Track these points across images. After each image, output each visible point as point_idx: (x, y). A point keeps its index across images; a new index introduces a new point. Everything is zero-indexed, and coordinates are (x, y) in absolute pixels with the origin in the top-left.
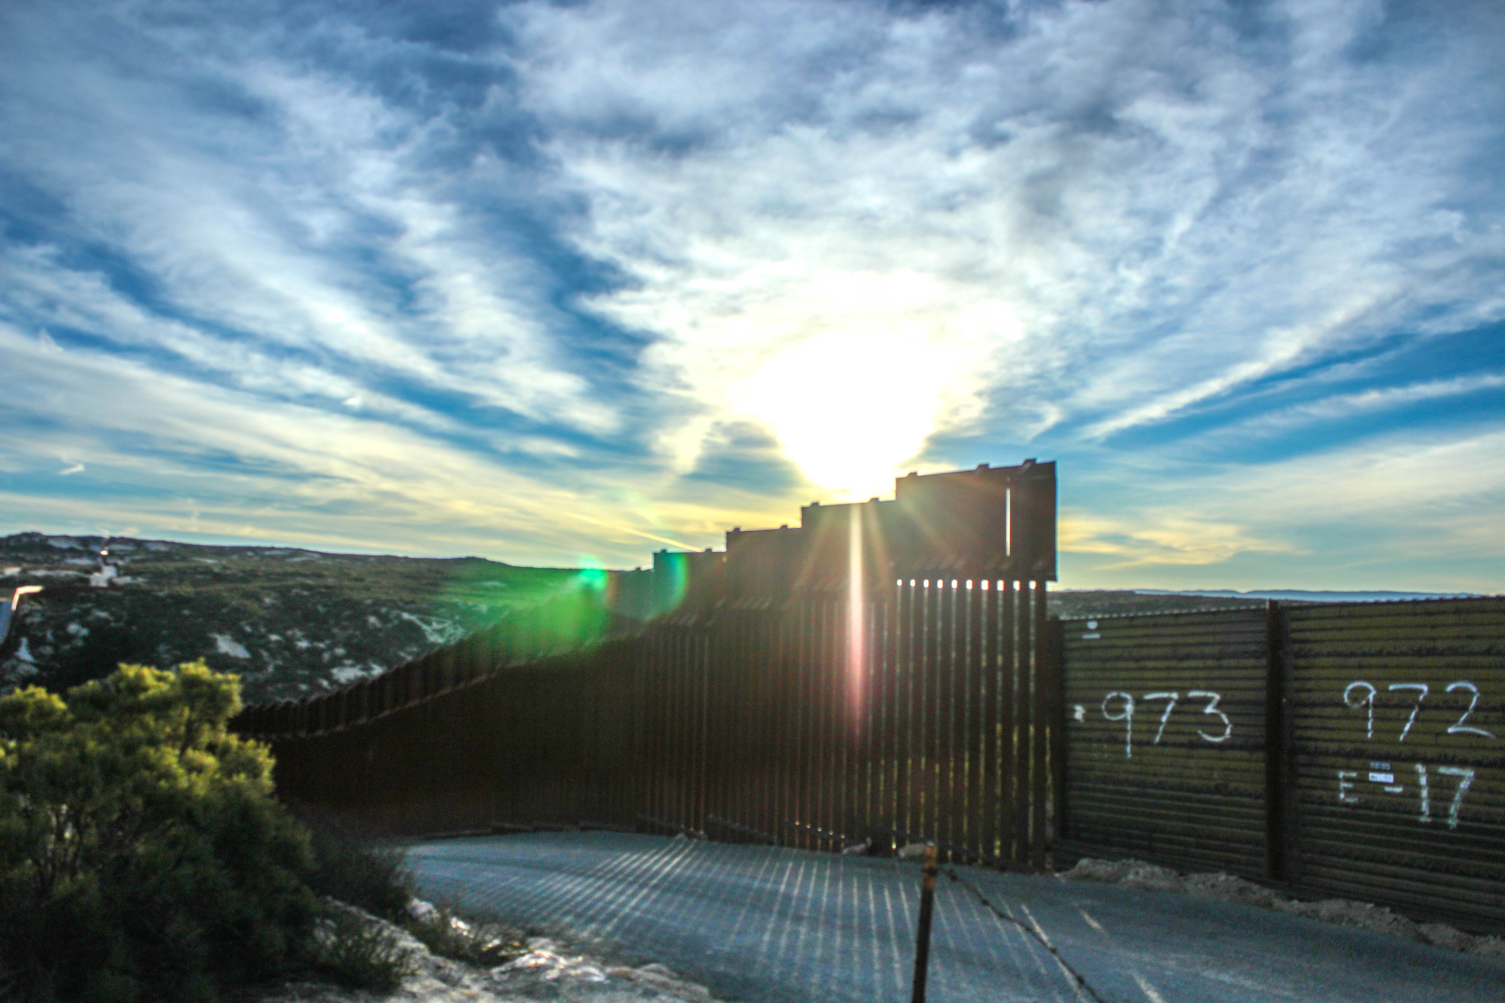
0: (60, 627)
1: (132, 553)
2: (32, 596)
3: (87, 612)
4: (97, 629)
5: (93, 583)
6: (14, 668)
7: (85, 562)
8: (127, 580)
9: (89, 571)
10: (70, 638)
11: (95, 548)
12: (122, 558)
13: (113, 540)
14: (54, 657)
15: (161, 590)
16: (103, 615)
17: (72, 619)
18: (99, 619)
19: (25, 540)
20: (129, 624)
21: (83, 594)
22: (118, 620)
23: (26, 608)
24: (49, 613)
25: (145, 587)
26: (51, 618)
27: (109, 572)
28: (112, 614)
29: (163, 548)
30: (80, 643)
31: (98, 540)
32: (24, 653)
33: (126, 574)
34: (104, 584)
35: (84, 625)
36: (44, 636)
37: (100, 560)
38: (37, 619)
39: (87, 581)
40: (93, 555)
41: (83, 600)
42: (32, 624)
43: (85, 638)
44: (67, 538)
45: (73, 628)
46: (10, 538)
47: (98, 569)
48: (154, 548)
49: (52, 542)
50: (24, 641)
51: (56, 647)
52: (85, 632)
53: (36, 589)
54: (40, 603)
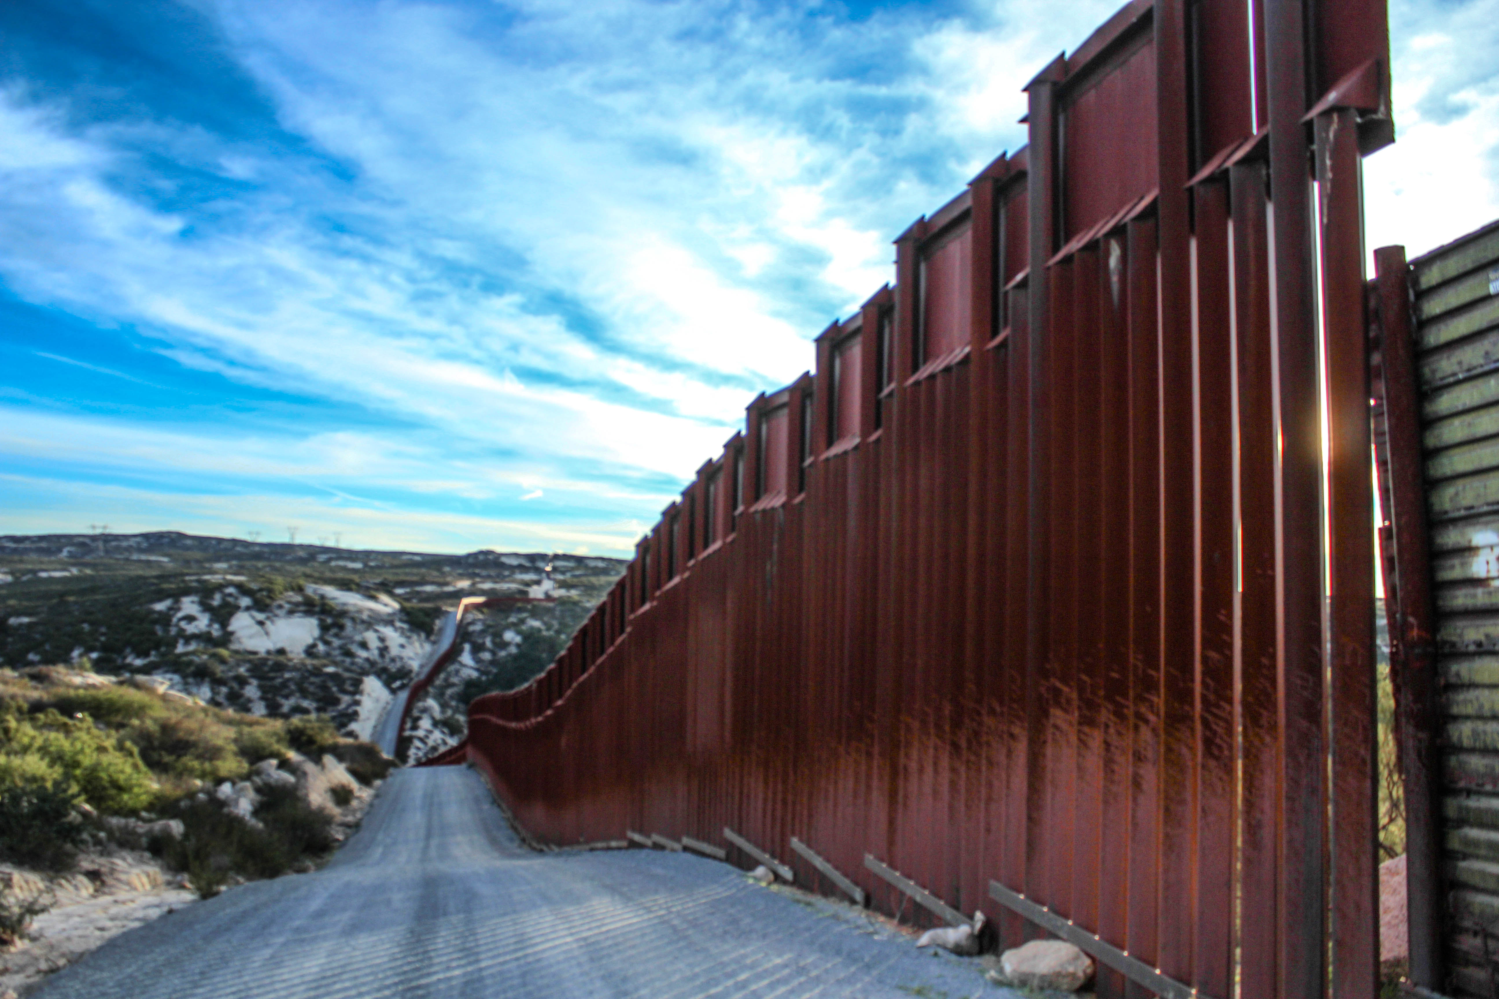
0: (497, 635)
1: (572, 569)
2: (477, 607)
3: (522, 621)
4: (530, 638)
5: (532, 595)
6: (457, 672)
7: (530, 577)
8: (562, 592)
9: (528, 584)
10: (505, 645)
11: (540, 564)
12: (563, 573)
13: (556, 557)
14: (493, 663)
15: (588, 601)
16: (536, 624)
17: (508, 627)
18: (532, 628)
19: (481, 557)
20: (558, 632)
21: (519, 605)
22: (548, 629)
23: (470, 617)
24: (489, 622)
25: (576, 598)
26: (489, 626)
27: (547, 585)
28: (545, 623)
29: (601, 564)
30: (513, 650)
31: (543, 557)
32: (466, 658)
33: (560, 587)
34: (541, 596)
35: (519, 633)
36: (484, 643)
37: (544, 575)
38: (478, 627)
39: (526, 593)
40: (539, 571)
41: (520, 610)
42: (474, 632)
43: (518, 646)
44: (516, 555)
45: (509, 636)
46: (469, 555)
47: (538, 583)
48: (592, 564)
49: (504, 560)
50: (467, 647)
51: (494, 653)
52: (518, 639)
53: (480, 600)
54: (482, 613)
